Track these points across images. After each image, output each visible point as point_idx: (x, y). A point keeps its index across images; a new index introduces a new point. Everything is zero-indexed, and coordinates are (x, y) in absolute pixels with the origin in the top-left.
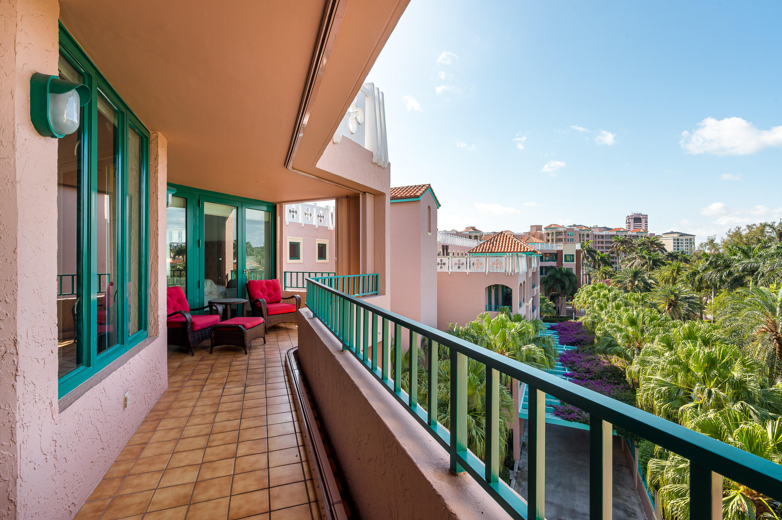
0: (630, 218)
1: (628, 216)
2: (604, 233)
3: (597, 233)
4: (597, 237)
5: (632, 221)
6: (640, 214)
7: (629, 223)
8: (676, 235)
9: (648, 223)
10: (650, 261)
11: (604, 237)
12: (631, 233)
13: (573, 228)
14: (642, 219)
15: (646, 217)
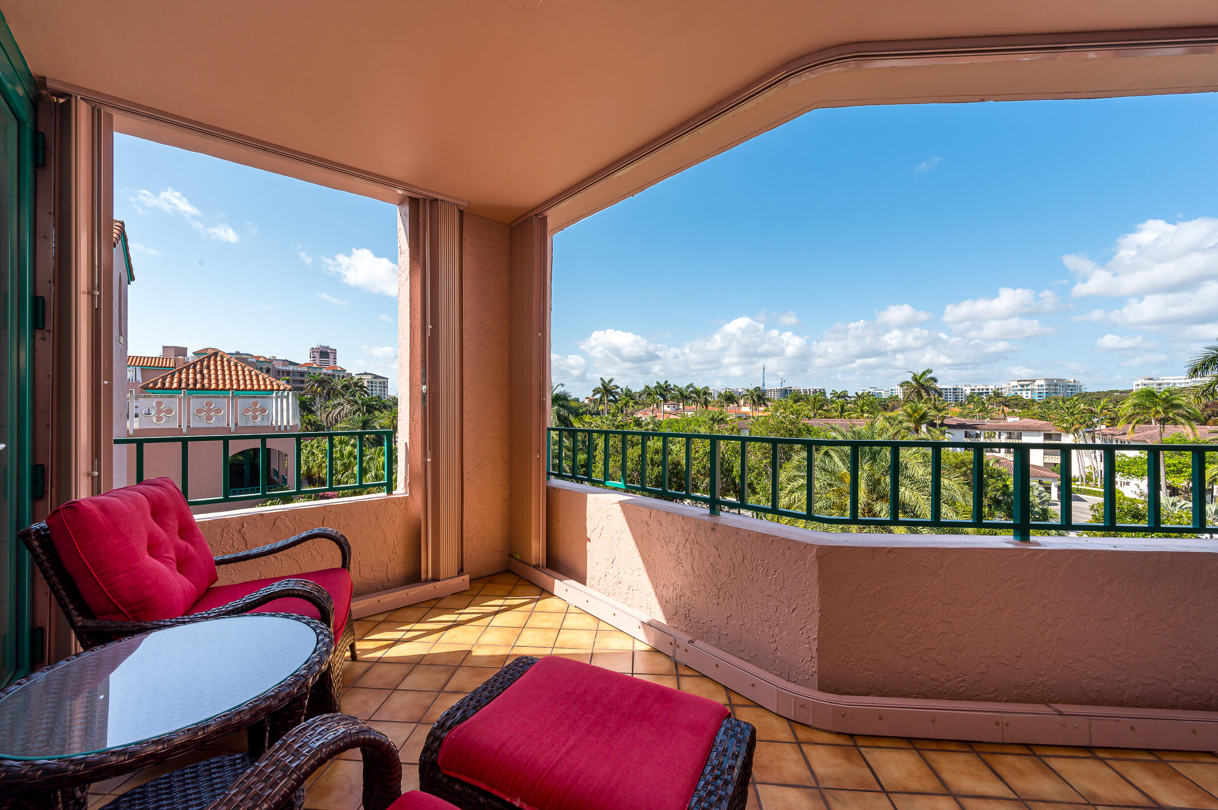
0: (316, 351)
1: (313, 348)
2: (291, 368)
3: (280, 367)
4: (281, 373)
5: (317, 355)
6: (328, 348)
7: (314, 357)
8: (370, 377)
9: (337, 360)
10: (363, 406)
11: (291, 374)
12: (325, 371)
13: (247, 357)
14: (330, 354)
15: (334, 352)
